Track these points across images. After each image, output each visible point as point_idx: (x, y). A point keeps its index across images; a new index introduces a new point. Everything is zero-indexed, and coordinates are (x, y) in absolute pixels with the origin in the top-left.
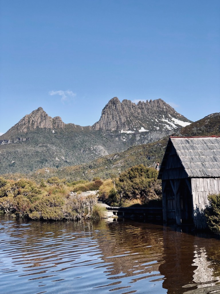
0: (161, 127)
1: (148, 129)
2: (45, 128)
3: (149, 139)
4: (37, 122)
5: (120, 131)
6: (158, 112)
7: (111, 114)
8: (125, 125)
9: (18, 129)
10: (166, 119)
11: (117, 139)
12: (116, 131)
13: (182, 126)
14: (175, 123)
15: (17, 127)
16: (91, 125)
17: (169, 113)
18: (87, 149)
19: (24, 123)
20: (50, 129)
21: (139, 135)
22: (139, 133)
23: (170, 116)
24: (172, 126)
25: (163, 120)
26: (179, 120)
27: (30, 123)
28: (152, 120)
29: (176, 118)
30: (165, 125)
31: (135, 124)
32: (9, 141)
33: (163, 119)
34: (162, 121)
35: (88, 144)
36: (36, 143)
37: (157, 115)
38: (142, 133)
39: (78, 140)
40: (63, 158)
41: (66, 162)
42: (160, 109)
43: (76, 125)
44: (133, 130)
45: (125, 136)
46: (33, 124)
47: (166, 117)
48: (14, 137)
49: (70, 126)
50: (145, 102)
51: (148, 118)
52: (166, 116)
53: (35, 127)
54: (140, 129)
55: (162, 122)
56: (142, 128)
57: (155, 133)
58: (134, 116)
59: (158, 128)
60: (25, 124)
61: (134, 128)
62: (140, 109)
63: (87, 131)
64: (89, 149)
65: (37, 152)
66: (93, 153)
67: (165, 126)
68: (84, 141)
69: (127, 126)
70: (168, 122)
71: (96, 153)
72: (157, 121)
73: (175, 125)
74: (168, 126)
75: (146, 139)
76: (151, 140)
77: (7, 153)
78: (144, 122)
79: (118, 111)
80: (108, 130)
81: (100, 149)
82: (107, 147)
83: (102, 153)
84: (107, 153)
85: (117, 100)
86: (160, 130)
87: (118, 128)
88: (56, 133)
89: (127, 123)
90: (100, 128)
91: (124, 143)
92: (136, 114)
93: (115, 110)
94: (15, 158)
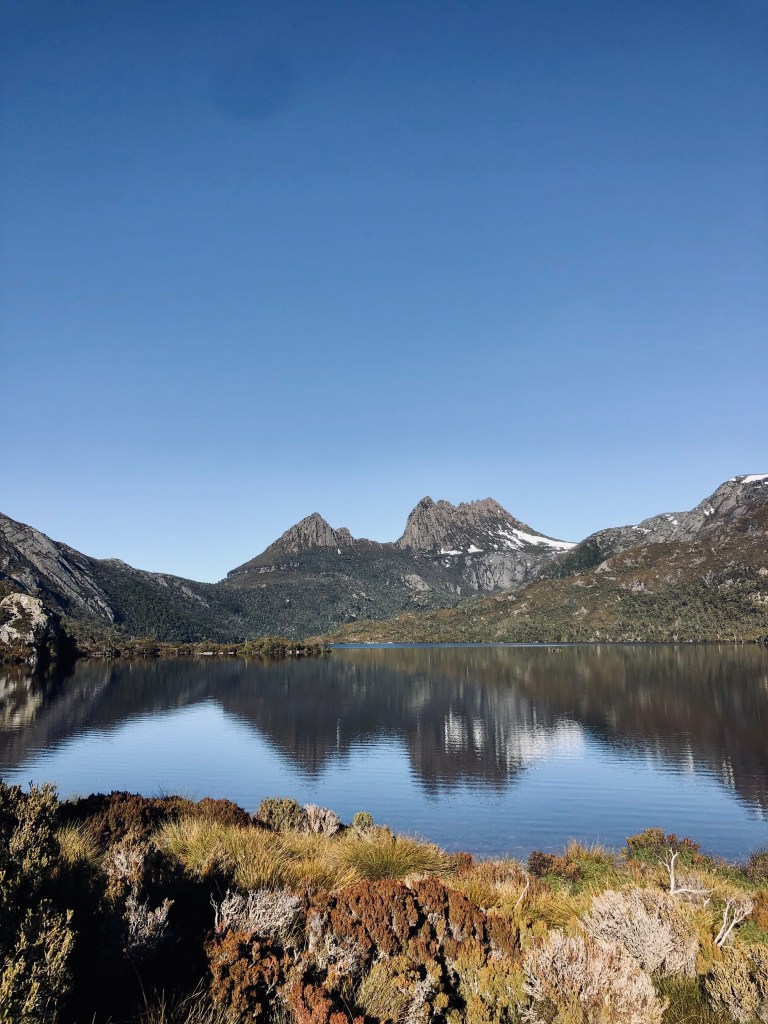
0: (501, 545)
1: (482, 548)
2: (326, 546)
3: (487, 564)
4: (312, 536)
5: (440, 551)
6: (490, 519)
7: (424, 524)
8: (445, 541)
9: (283, 547)
10: (504, 531)
11: (436, 563)
12: (434, 551)
13: (531, 542)
14: (520, 538)
15: (279, 545)
16: (394, 541)
17: (507, 522)
18: (395, 580)
19: (293, 538)
20: (333, 547)
21: (470, 557)
22: (470, 554)
23: (509, 526)
24: (515, 543)
25: (501, 533)
26: (524, 532)
27: (302, 538)
28: (484, 533)
29: (519, 530)
30: (505, 540)
31: (461, 539)
32: (273, 567)
33: (499, 531)
35: (395, 572)
36: (317, 571)
37: (490, 524)
38: (475, 555)
39: (378, 565)
40: (364, 594)
42: (492, 515)
43: (371, 542)
44: (459, 550)
45: (448, 559)
46: (306, 540)
47: (504, 528)
48: (280, 561)
49: (363, 543)
50: (470, 503)
51: (477, 530)
53: (310, 545)
54: (470, 547)
55: (499, 536)
56: (472, 546)
57: (494, 554)
58: (457, 528)
59: (496, 546)
60: (293, 540)
61: (460, 546)
62: (463, 514)
63: (388, 551)
64: (399, 580)
65: (323, 585)
66: (406, 586)
67: (505, 542)
68: (389, 567)
69: (449, 543)
70: (509, 537)
71: (411, 587)
72: (492, 535)
73: (520, 540)
74: (509, 543)
75: (481, 563)
76: (490, 566)
77: (276, 586)
78: (472, 537)
79: (433, 519)
80: (420, 549)
81: (415, 581)
82: (425, 578)
83: (420, 587)
84: (427, 587)
85: (430, 501)
86: (500, 549)
87: (436, 546)
88: (344, 554)
89: (450, 539)
90: (408, 546)
91: (448, 570)
92: (459, 523)
93: (429, 517)
94: (290, 594)
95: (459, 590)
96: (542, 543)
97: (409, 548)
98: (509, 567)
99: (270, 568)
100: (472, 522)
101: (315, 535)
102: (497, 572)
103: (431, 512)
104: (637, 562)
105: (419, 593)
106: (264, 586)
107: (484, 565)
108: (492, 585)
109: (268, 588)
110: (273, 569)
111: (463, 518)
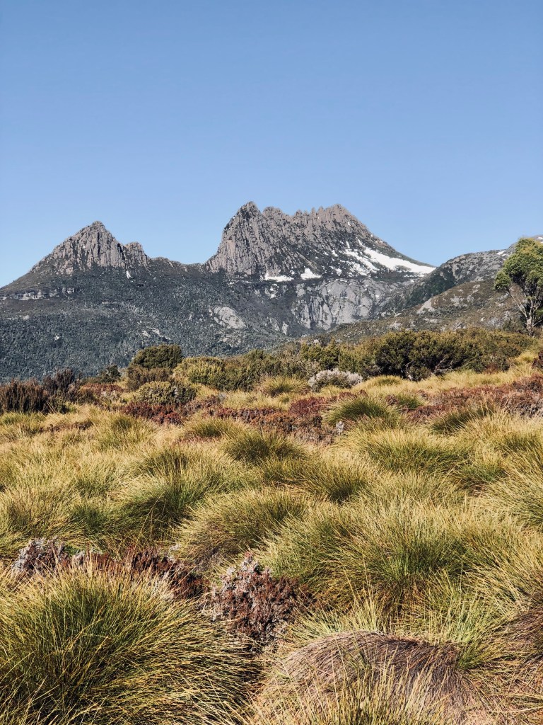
0: (346, 269)
1: (320, 273)
2: (110, 267)
3: (324, 294)
4: (92, 253)
5: (263, 276)
6: (336, 234)
7: (244, 240)
8: (271, 263)
9: (53, 267)
10: (353, 251)
11: (257, 292)
12: (255, 276)
13: (387, 266)
14: (373, 260)
15: (49, 263)
16: (203, 262)
17: (359, 238)
18: (200, 313)
19: (66, 255)
20: (120, 269)
21: (303, 285)
22: (303, 281)
23: (361, 243)
24: (366, 267)
25: (348, 252)
26: (379, 253)
27: (79, 255)
28: (326, 253)
29: (374, 249)
30: (353, 263)
31: (292, 261)
32: (40, 293)
33: (347, 250)
34: (346, 256)
35: (201, 303)
36: (98, 300)
37: (335, 240)
38: (309, 282)
39: (180, 293)
40: (157, 332)
41: (164, 340)
42: (339, 228)
43: (172, 262)
44: (288, 275)
45: (274, 287)
46: (84, 258)
47: (353, 247)
48: (49, 285)
49: (160, 264)
50: (309, 212)
51: (317, 248)
52: (354, 244)
53: (89, 265)
54: (304, 272)
55: (345, 258)
56: (307, 270)
57: (335, 281)
58: (288, 245)
59: (339, 271)
60: (67, 257)
61: (291, 269)
62: (299, 227)
63: (196, 275)
64: (206, 314)
65: (104, 318)
66: (215, 322)
67: (352, 266)
68: (194, 297)
69: (276, 266)
70: (359, 258)
71: (221, 323)
72: (336, 255)
73: (373, 263)
74: (357, 267)
75: (317, 294)
76: (327, 298)
77: (43, 318)
78: (309, 258)
79: (257, 232)
80: (237, 273)
81: (227, 315)
82: (240, 311)
83: (232, 324)
84: (241, 324)
85: (253, 209)
86: (344, 276)
87: (259, 270)
88: (134, 277)
89: (277, 260)
90: (221, 269)
91: (274, 302)
92: (292, 239)
93: (251, 231)
94: (61, 329)
95: (285, 327)
96: (400, 268)
97: (222, 271)
98: (353, 300)
99: (36, 294)
100: (311, 238)
101: (95, 251)
102: (336, 305)
103: (254, 223)
104: (465, 302)
105: (231, 331)
106: (27, 317)
107: (320, 296)
108: (329, 322)
109: (33, 321)
110: (39, 294)
111: (298, 232)
